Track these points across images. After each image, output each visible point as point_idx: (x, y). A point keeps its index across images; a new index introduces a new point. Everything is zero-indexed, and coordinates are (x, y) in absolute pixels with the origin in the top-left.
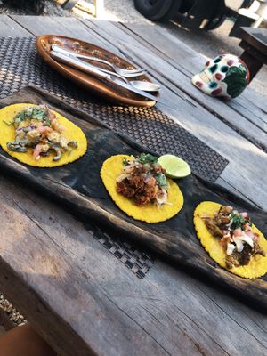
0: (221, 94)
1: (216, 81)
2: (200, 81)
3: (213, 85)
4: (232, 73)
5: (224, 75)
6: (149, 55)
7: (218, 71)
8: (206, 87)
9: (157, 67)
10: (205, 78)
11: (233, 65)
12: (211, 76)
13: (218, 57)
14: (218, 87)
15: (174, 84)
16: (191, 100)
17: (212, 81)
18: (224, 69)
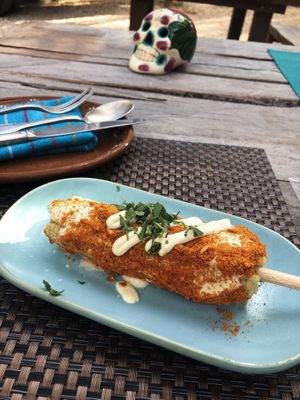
0: (175, 64)
1: (162, 52)
2: (142, 63)
3: (161, 60)
4: (175, 33)
5: (167, 39)
6: (57, 66)
7: (157, 39)
8: (155, 67)
9: (81, 77)
10: (146, 56)
11: (171, 21)
12: (151, 50)
13: (143, 22)
14: (168, 59)
15: (118, 87)
16: (152, 95)
17: (157, 55)
18: (163, 33)
